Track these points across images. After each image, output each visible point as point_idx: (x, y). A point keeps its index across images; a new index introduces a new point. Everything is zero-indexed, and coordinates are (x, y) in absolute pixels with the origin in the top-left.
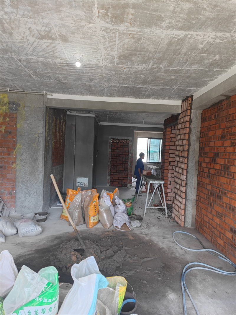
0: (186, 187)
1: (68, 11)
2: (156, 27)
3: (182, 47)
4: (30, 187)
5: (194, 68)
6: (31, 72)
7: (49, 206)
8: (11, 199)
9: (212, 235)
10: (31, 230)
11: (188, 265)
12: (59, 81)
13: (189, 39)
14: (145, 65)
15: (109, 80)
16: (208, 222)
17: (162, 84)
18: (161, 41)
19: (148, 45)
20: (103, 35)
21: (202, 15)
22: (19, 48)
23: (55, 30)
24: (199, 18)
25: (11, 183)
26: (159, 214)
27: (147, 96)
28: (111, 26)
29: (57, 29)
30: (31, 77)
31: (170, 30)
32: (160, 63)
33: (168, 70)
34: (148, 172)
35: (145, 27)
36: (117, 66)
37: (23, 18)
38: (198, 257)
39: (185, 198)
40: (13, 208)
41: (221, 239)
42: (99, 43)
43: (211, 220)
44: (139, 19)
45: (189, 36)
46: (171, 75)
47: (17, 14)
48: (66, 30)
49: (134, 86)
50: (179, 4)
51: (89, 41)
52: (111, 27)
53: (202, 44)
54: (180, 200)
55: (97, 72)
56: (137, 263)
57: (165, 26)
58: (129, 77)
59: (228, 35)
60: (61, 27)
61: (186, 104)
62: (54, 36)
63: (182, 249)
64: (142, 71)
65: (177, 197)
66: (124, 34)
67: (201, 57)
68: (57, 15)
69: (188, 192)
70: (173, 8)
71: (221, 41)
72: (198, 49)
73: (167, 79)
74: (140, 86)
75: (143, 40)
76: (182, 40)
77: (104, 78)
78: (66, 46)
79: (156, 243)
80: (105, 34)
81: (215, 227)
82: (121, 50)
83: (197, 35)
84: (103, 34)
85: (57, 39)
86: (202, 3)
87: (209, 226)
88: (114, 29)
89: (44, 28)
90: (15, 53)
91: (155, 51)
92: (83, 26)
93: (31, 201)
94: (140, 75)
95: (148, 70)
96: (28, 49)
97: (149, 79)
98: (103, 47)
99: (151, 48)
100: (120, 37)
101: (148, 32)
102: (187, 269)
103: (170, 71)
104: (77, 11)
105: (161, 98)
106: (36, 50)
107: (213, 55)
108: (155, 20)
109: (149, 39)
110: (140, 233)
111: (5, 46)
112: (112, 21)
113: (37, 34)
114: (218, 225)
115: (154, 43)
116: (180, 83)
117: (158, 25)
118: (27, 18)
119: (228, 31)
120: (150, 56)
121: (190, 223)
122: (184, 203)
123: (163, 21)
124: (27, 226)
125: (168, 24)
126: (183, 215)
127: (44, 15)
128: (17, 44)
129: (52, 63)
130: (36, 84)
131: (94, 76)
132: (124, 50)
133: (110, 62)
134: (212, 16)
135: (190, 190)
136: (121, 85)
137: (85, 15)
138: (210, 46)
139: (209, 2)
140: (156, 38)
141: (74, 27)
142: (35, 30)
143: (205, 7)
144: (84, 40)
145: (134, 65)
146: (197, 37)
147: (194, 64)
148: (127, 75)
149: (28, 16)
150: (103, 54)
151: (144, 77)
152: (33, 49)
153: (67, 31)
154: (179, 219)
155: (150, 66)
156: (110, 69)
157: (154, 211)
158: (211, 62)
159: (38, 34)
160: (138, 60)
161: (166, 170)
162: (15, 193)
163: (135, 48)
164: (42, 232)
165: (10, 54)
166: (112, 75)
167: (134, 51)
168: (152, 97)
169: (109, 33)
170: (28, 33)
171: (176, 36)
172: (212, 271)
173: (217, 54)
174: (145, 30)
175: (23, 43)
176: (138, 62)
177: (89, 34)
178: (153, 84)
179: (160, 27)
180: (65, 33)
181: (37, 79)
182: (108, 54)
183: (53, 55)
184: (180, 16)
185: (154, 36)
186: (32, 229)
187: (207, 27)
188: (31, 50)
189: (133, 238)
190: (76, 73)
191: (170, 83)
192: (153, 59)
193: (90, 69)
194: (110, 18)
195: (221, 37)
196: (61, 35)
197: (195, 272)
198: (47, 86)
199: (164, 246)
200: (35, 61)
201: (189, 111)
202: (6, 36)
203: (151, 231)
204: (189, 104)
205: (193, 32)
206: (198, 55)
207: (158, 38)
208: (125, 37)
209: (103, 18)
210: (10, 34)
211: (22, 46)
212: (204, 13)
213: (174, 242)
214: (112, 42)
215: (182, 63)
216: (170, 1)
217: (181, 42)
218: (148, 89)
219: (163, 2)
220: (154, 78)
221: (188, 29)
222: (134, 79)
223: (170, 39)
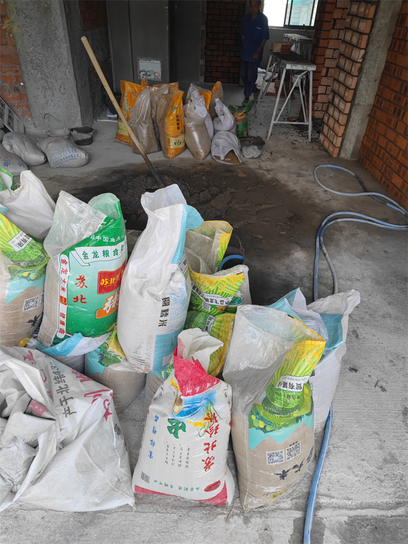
0: (359, 77)
4: (49, 76)
7: (93, 118)
8: (21, 100)
9: (385, 170)
10: (69, 156)
11: (332, 216)
16: (384, 147)
25: (11, 66)
26: (295, 136)
34: (284, 46)
38: (351, 205)
39: (352, 102)
40: (29, 119)
41: (400, 176)
43: (390, 144)
54: (342, 106)
56: (250, 211)
63: (327, 192)
65: (337, 100)
69: (360, 87)
79: (283, 184)
81: (395, 155)
87: (384, 154)
93: (58, 106)
102: (329, 221)
110: (258, 167)
114: (401, 152)
121: (350, 150)
122: (347, 111)
124: (61, 150)
126: (341, 135)
135: (365, 83)
154: (332, 143)
157: (286, 130)
161: (324, 39)
162: (24, 86)
164: (89, 161)
172: (369, 224)
186: (69, 154)
189: (245, 175)
197: (341, 224)
199: (297, 188)
203: (277, 165)
213: (314, 183)
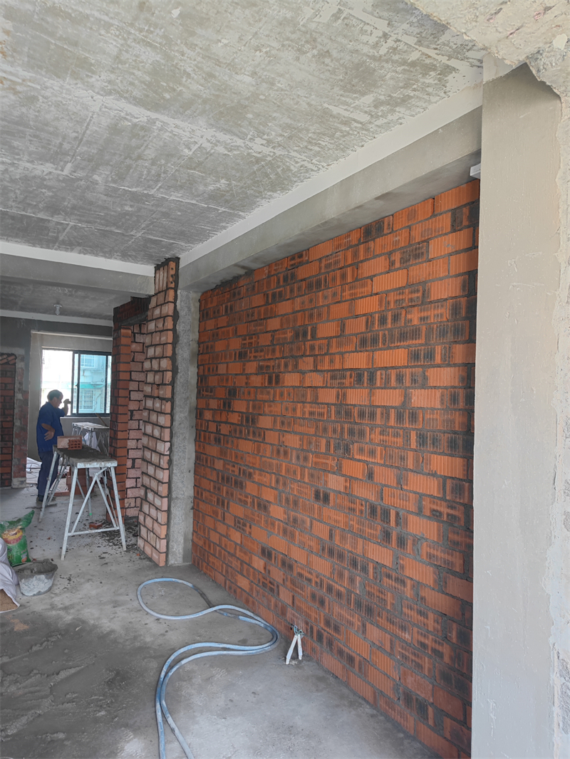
0: (171, 469)
2: (75, 82)
3: (145, 145)
5: (175, 196)
9: (227, 571)
11: (172, 657)
14: (52, 165)
16: (218, 543)
17: (102, 221)
18: (92, 117)
21: (184, 86)
24: (178, 90)
26: (104, 547)
27: (63, 242)
31: (112, 97)
32: (94, 170)
33: (116, 190)
34: (73, 441)
35: (46, 72)
38: (197, 632)
39: (169, 496)
41: (244, 576)
43: (224, 539)
45: (158, 124)
46: (123, 202)
49: (24, 213)
50: (130, 47)
53: (190, 149)
54: (158, 502)
56: (39, 691)
57: (98, 85)
58: (6, 187)
59: (239, 142)
61: (166, 275)
63: (160, 621)
64: (45, 180)
65: (150, 496)
67: (189, 177)
69: (174, 480)
70: (116, 49)
71: (226, 152)
72: (181, 157)
73: (115, 212)
74: (41, 215)
75: (43, 102)
76: (143, 128)
79: (93, 625)
81: (232, 551)
83: (177, 127)
86: (181, 60)
87: (220, 552)
91: (77, 137)
94: (39, 187)
97: (66, 204)
99: (67, 128)
101: (56, 88)
102: (171, 667)
103: (119, 192)
105: (102, 254)
107: (214, 178)
108: (72, 64)
109: (58, 105)
110: (49, 607)
114: (238, 547)
115: (73, 117)
116: (148, 226)
117: (82, 79)
119: (239, 134)
120: (63, 147)
121: (179, 553)
122: (165, 508)
123: (94, 73)
125: (106, 84)
126: (164, 537)
134: (205, 95)
135: (178, 475)
138: (206, 156)
139: (196, 62)
140: (79, 107)
143: (189, 70)
145: (19, 160)
146: (176, 130)
147: (176, 188)
151: (51, 194)
154: (155, 548)
155: (66, 172)
157: (89, 540)
158: (212, 191)
160: (31, 149)
161: (122, 431)
163: (21, 117)
167: (18, 123)
168: (79, 248)
171: (127, 115)
172: (225, 655)
173: (222, 178)
174: (46, 79)
176: (30, 154)
178: (79, 218)
179: (86, 84)
184: (133, 74)
185: (72, 102)
187: (195, 114)
189: (26, 627)
191: (123, 220)
192: (74, 155)
195: (226, 144)
197: (188, 668)
199: (116, 626)
201: (171, 293)
203: (80, 596)
204: (172, 276)
205: (166, 118)
206: (181, 169)
207: (83, 108)
212: (188, 82)
213: (140, 610)
215: (148, 181)
216: (108, 32)
217: (140, 131)
218: (64, 227)
219: (91, 28)
220: (81, 203)
221: (156, 107)
222: (21, 194)
223: (113, 119)
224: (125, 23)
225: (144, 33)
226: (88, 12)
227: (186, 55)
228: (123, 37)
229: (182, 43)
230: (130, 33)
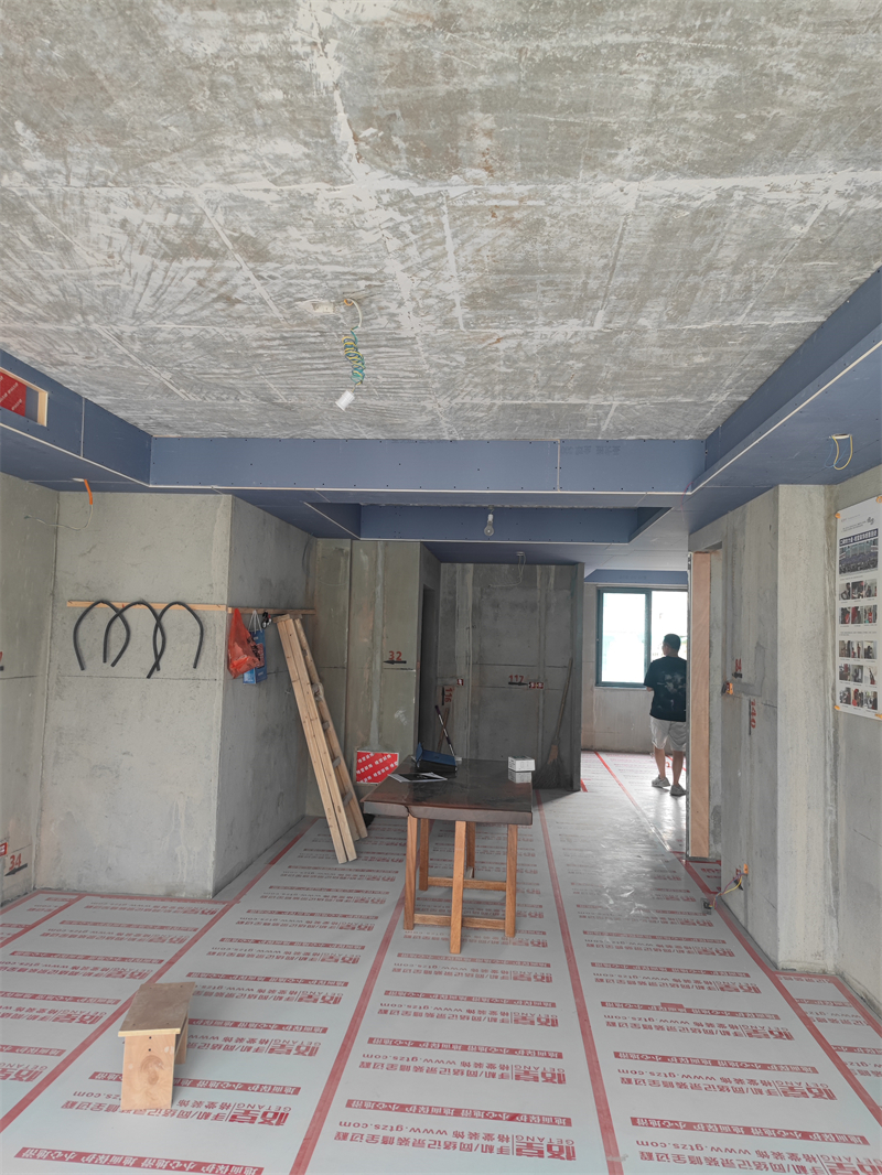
1: (243, 146)
2: (593, 174)
3: (718, 242)
5: (781, 318)
6: (167, 375)
12: (270, 400)
13: (742, 206)
14: (576, 321)
15: (449, 386)
17: (661, 390)
18: (625, 223)
19: (574, 245)
20: (391, 224)
21: (781, 105)
22: (104, 295)
23: (213, 220)
24: (770, 116)
27: (608, 433)
28: (416, 185)
29: (220, 217)
30: (170, 395)
31: (653, 177)
32: (638, 311)
33: (676, 333)
35: (549, 174)
36: (467, 333)
37: (93, 190)
42: (385, 254)
44: (518, 147)
45: (738, 196)
46: (691, 351)
47: (67, 177)
48: (254, 218)
49: (549, 401)
50: (672, 72)
51: (346, 251)
52: (418, 191)
53: (802, 222)
55: (396, 359)
57: (628, 164)
58: (523, 370)
60: (231, 208)
62: (214, 244)
64: (570, 346)
66: (469, 211)
67: (805, 276)
68: (208, 165)
70: (650, 89)
72: (786, 243)
73: (679, 370)
74: (573, 400)
75: (552, 226)
76: (711, 213)
77: (430, 380)
78: (265, 275)
80: (399, 218)
82: (470, 275)
83: (773, 188)
84: (391, 219)
85: (228, 253)
86: (770, 56)
88: (427, 198)
89: (172, 218)
90: (97, 315)
91: (606, 265)
92: (312, 198)
94: (564, 359)
95: (592, 338)
96: (137, 297)
97: (603, 374)
98: (403, 267)
99: (590, 255)
100: (458, 222)
101: (566, 195)
103: (683, 336)
104: (276, 143)
106: (163, 297)
107: (858, 264)
108: (583, 145)
109: (572, 222)
111: (58, 293)
112: (414, 166)
113: (155, 241)
115: (596, 233)
116: (736, 381)
117: (602, 165)
118: (105, 185)
120: (589, 287)
123: (619, 146)
127: (162, 171)
128: (96, 283)
129: (229, 340)
130: (194, 416)
131: (390, 376)
132: (482, 271)
133: (438, 321)
134: (825, 106)
136: (498, 402)
137: (308, 156)
138: (837, 227)
139: (801, 47)
140: (603, 215)
141: (277, 202)
142: (144, 228)
143: (788, 68)
144: (326, 249)
145: (533, 325)
146: (772, 195)
147: (783, 303)
148: (515, 362)
149: (107, 177)
150: (406, 295)
151: (581, 365)
152: (154, 295)
153: (258, 220)
155: (598, 325)
156: (443, 345)
159: (158, 242)
160: (545, 305)
163: (525, 260)
165: (79, 318)
166: (455, 367)
167: (522, 271)
169: (411, 212)
170: (121, 239)
171: (681, 198)
174: (550, 187)
175: (115, 276)
176: (546, 314)
177: (340, 225)
178: (625, 392)
179: (609, 170)
180: (252, 228)
181: (192, 397)
182: (427, 292)
183: (228, 312)
184: (684, 120)
185: (592, 209)
187: (809, 151)
188: (147, 298)
190: (325, 369)
191: (694, 381)
192: (605, 296)
193: (369, 350)
194: (403, 155)
196: (239, 238)
198: (233, 420)
200: (171, 336)
202: (50, 257)
205: (752, 178)
206: (790, 265)
207: (609, 213)
208: (476, 224)
209: (377, 159)
210: (62, 249)
211: (116, 289)
212: (788, 93)
214: (432, 246)
215: (730, 303)
216: (632, 63)
217: (707, 219)
218: (606, 410)
219: (605, 69)
220: (625, 368)
221: (730, 166)
222: (543, 375)
223: (659, 214)
224: (659, 31)
225: (696, 35)
226: (597, 41)
227: (780, 42)
228: (659, 59)
229: (768, 21)
230: (670, 47)
